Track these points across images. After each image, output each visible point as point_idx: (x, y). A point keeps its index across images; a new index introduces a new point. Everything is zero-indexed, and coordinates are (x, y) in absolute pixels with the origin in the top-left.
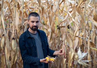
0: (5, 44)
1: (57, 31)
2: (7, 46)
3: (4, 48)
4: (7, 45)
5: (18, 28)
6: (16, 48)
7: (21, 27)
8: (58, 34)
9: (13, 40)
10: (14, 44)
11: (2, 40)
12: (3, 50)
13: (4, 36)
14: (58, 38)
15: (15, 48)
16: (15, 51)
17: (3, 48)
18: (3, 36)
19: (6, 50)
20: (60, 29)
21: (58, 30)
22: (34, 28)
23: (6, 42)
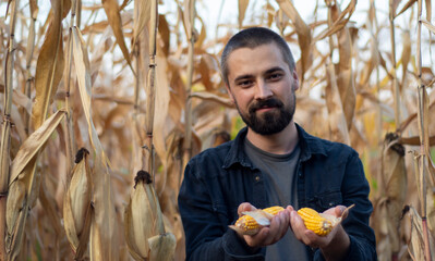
0: (90, 210)
1: (387, 165)
2: (99, 220)
3: (82, 236)
4: (105, 218)
5: (166, 145)
6: (161, 240)
7: (181, 141)
8: (395, 182)
9: (141, 186)
10: (148, 214)
11: (72, 187)
12: (75, 248)
13: (83, 162)
14: (391, 207)
15: (151, 240)
16: (154, 253)
17: (79, 235)
18: (78, 161)
19: (98, 253)
20: (402, 153)
21: (396, 157)
22: (260, 113)
23: (98, 196)
